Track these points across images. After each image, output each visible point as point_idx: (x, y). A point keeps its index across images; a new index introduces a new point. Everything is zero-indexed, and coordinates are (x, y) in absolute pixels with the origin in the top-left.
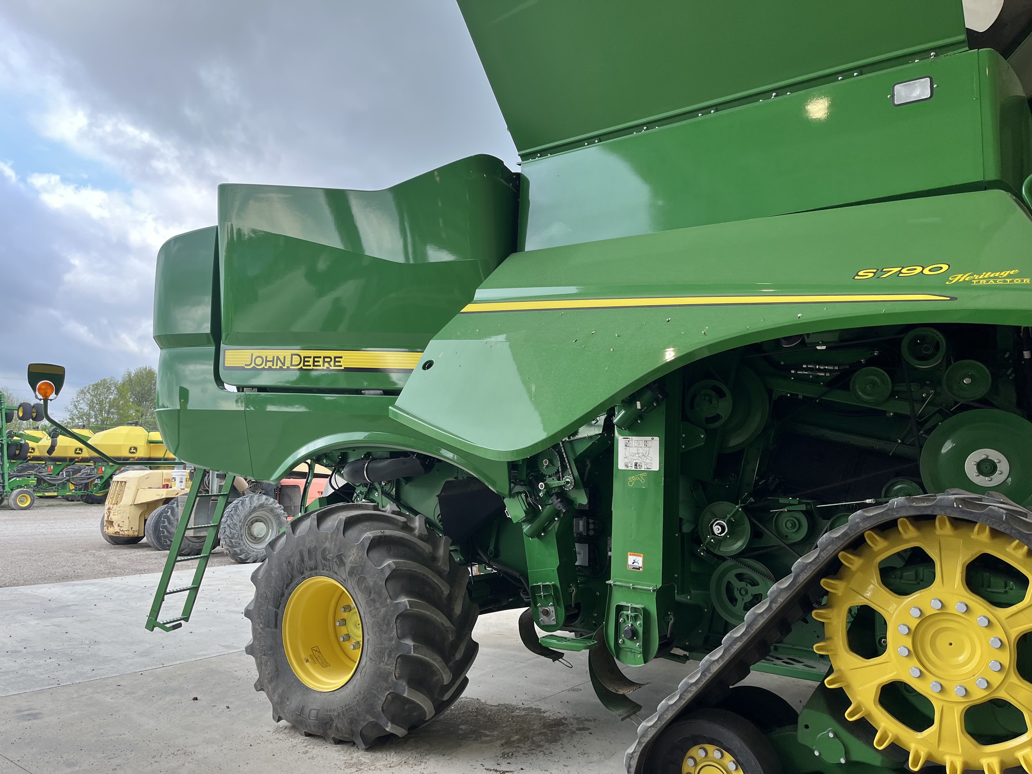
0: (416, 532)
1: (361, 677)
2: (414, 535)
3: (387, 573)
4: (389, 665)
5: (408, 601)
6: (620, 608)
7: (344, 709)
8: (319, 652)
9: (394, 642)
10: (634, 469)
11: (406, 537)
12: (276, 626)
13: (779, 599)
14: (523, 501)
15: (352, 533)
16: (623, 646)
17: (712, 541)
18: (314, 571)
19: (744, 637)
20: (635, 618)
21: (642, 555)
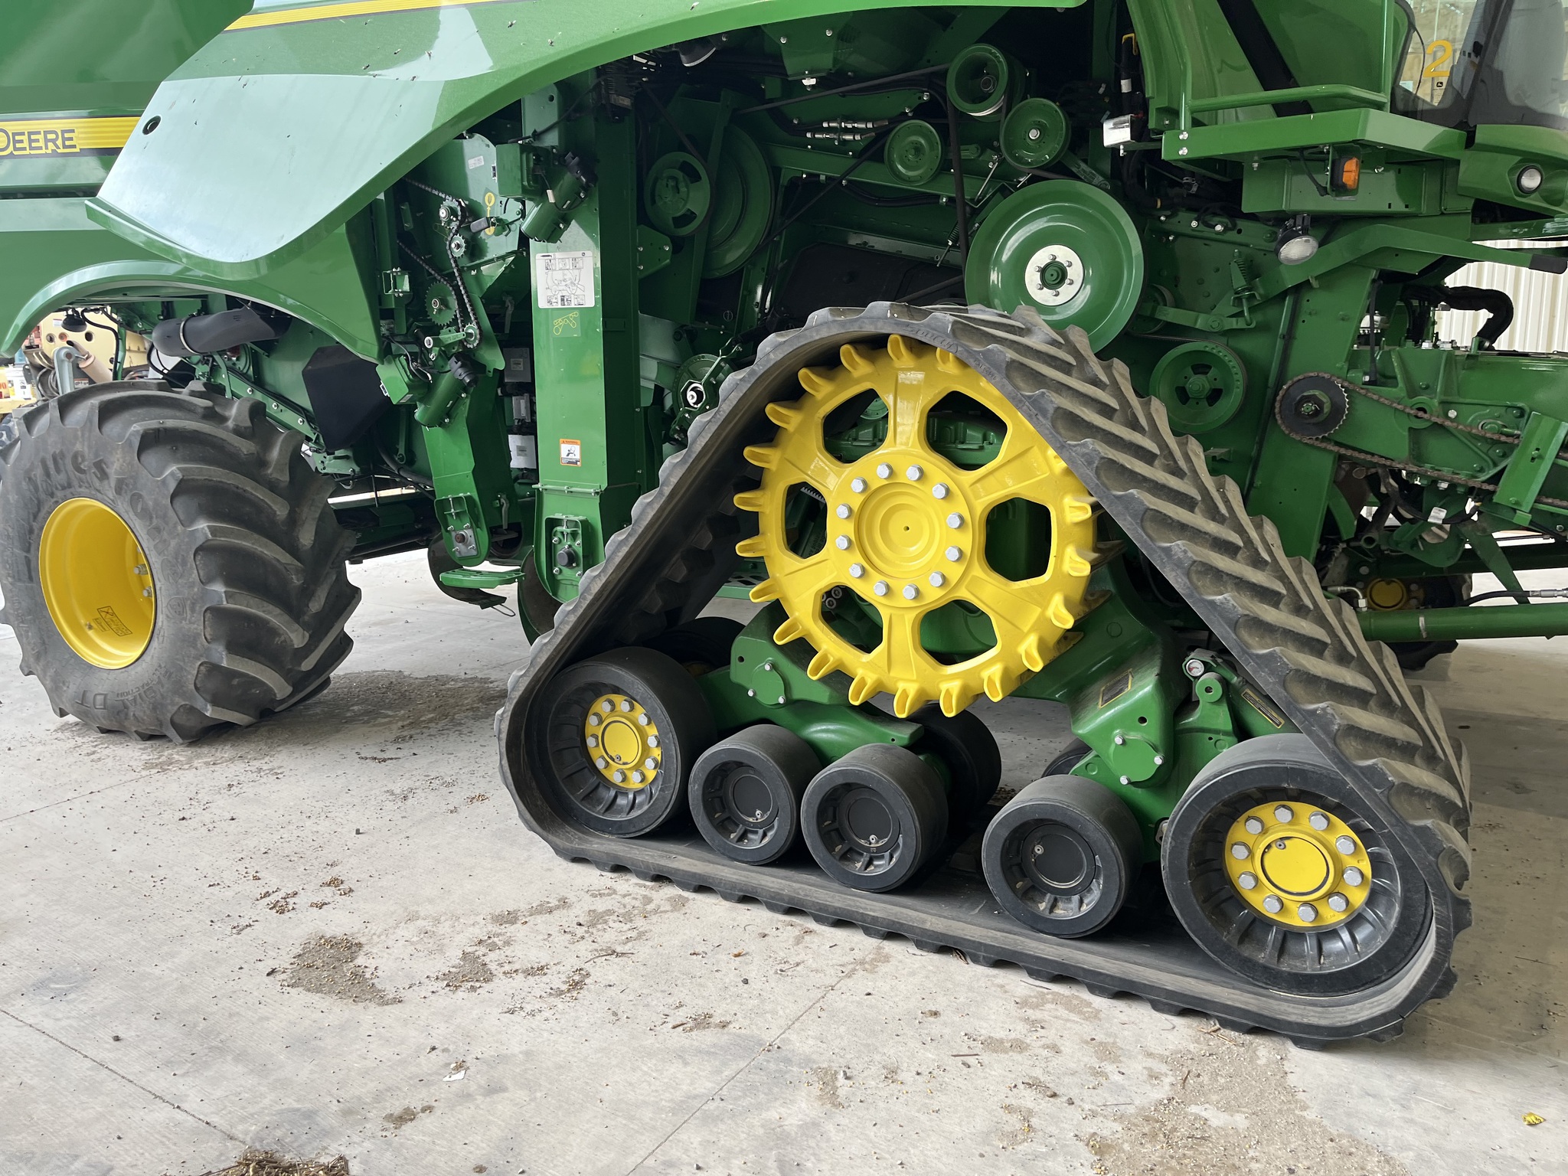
0: (230, 424)
1: (159, 644)
2: (226, 429)
3: (172, 486)
4: (194, 623)
5: (208, 526)
6: (553, 523)
7: (142, 691)
8: (113, 614)
9: (196, 590)
10: (560, 306)
11: (205, 431)
12: (31, 579)
13: (672, 479)
14: (404, 368)
15: (114, 427)
16: (559, 577)
17: (687, 415)
18: (69, 490)
19: (630, 539)
20: (574, 535)
21: (579, 441)
